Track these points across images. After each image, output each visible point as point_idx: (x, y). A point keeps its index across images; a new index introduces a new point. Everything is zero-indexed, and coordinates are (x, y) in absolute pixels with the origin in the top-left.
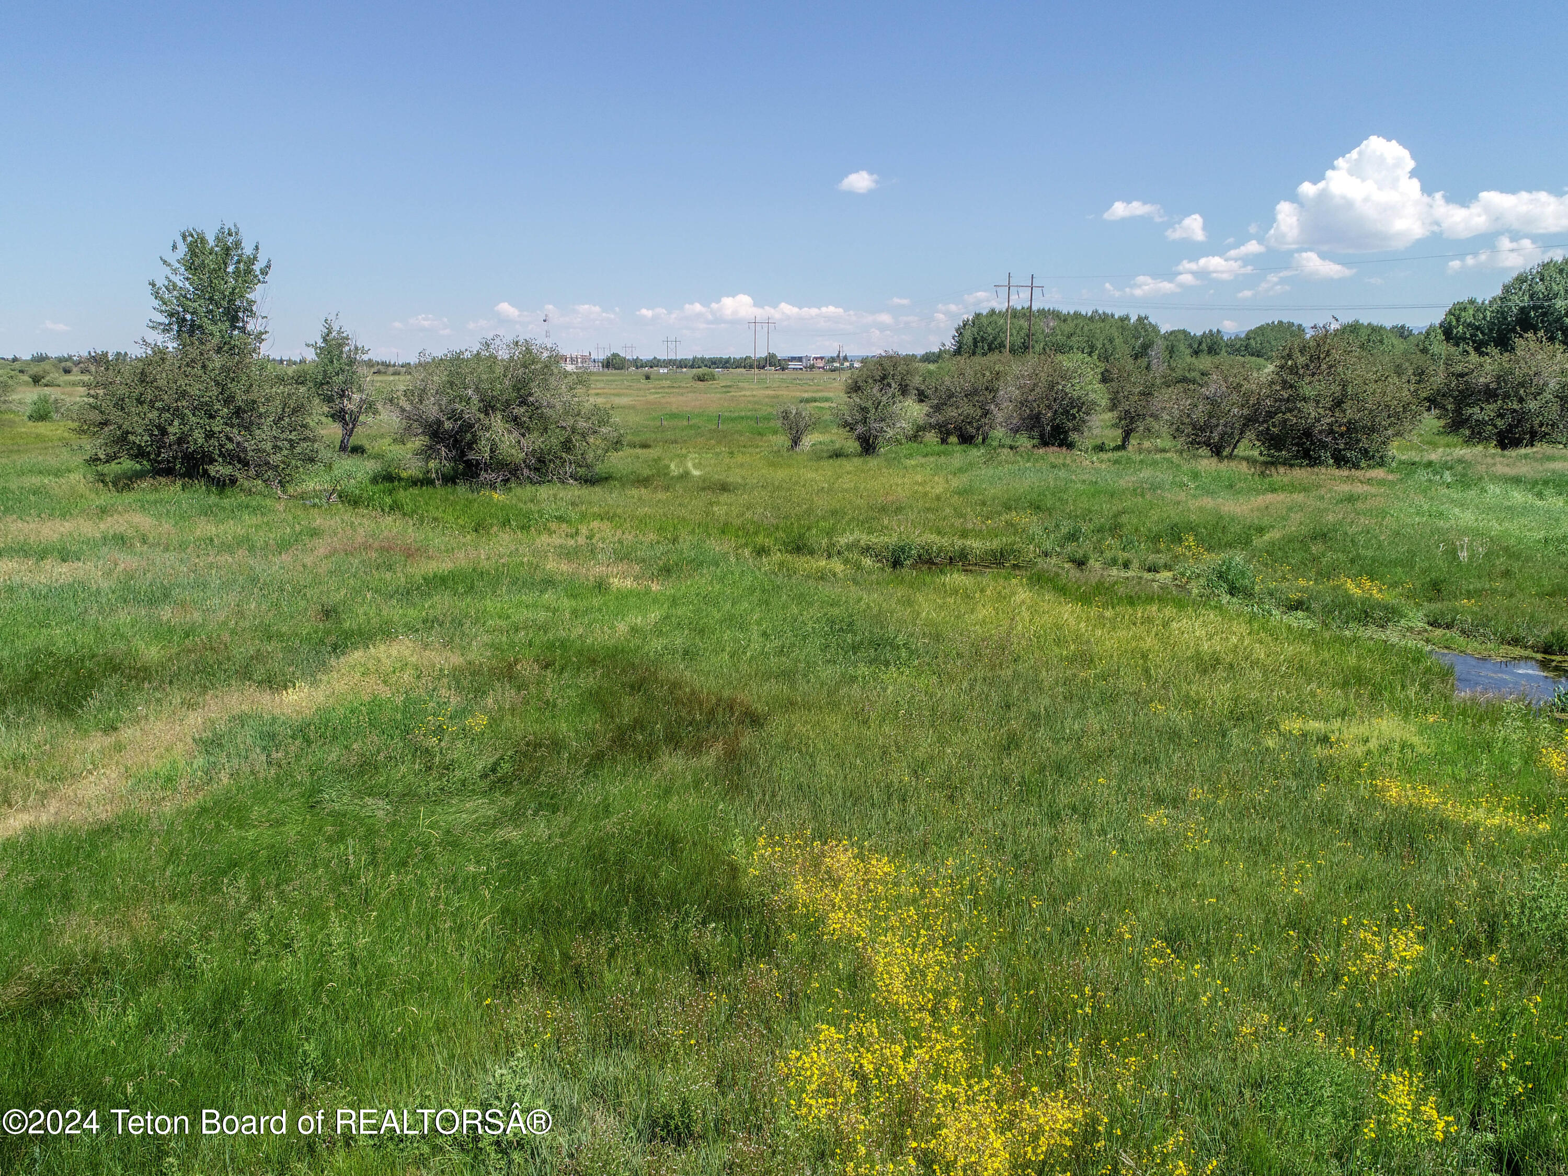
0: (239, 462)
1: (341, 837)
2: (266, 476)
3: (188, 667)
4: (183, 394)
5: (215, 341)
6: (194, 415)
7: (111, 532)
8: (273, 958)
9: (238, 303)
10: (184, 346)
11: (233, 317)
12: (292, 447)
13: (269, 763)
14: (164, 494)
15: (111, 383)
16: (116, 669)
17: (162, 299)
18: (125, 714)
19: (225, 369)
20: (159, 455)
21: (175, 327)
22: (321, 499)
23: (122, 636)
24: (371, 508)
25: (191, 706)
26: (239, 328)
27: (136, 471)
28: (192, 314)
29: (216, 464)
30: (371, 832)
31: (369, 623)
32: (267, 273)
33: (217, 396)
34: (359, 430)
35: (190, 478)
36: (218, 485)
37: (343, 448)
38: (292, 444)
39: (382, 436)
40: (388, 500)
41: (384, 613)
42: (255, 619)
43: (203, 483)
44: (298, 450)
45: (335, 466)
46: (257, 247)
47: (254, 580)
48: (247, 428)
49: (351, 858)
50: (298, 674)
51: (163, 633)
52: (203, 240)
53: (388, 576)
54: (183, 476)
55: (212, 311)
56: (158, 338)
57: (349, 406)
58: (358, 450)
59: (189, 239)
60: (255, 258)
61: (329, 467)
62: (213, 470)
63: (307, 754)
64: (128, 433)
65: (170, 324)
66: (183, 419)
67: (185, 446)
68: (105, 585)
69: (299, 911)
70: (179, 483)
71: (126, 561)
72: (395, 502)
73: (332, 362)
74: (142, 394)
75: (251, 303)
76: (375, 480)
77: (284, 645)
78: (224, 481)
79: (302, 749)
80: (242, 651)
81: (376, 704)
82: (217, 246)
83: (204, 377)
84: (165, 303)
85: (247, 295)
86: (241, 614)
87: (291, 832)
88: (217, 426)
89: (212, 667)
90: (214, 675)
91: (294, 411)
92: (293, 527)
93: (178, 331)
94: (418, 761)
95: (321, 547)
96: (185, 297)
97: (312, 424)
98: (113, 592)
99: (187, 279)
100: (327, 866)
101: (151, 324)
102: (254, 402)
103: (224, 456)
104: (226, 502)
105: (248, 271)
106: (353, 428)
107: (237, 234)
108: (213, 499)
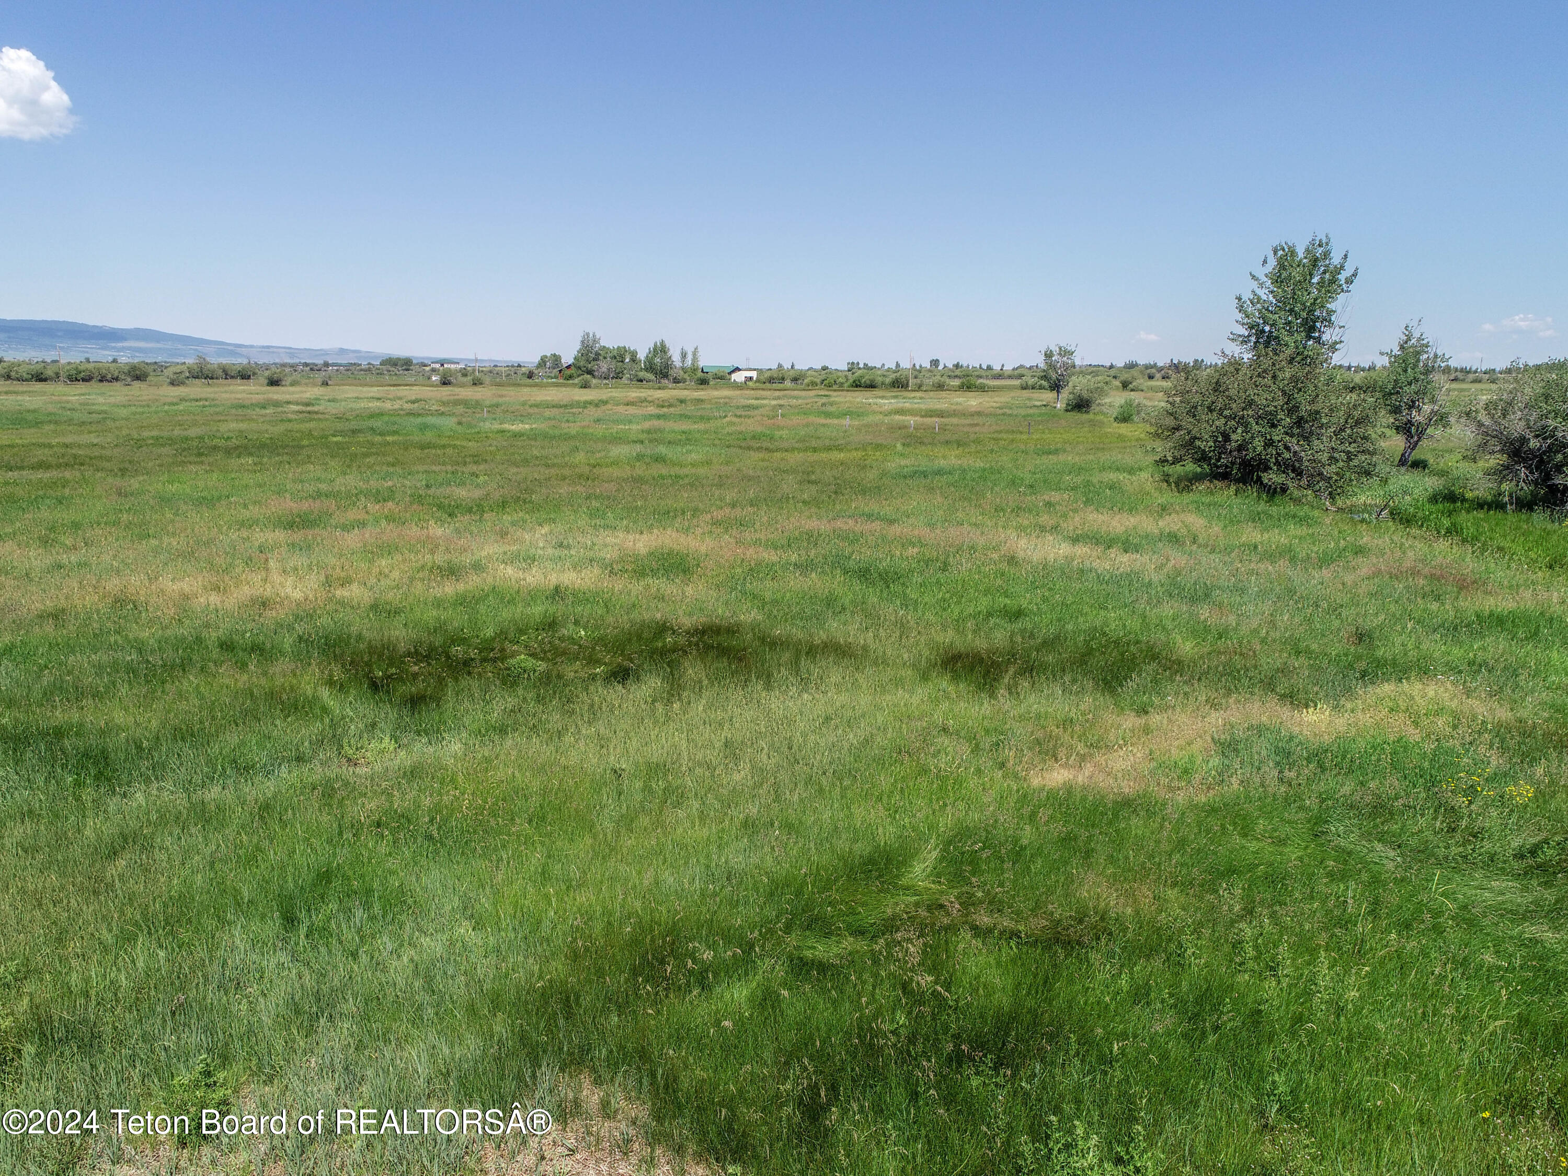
0: (1293, 471)
1: (1343, 876)
2: (1317, 487)
3: (1217, 667)
4: (1250, 403)
5: (1289, 352)
6: (1257, 423)
7: (1167, 530)
8: (1257, 975)
9: (1317, 313)
10: (1259, 357)
11: (1310, 328)
12: (1349, 459)
13: (1281, 780)
14: (1218, 498)
15: (1188, 392)
16: (1155, 657)
17: (1245, 313)
18: (1156, 700)
19: (1295, 379)
20: (1218, 460)
21: (1253, 339)
22: (1370, 514)
23: (1164, 628)
24: (1424, 529)
25: (1215, 706)
26: (1314, 338)
27: (1196, 473)
28: (1272, 326)
29: (1271, 472)
30: (1376, 881)
31: (1405, 654)
32: (1352, 282)
33: (1282, 406)
34: (1424, 443)
35: (1244, 484)
36: (1268, 492)
37: (1402, 462)
38: (1350, 456)
39: (1451, 451)
40: (1446, 522)
41: (1424, 647)
42: (1286, 632)
43: (1254, 490)
44: (1355, 462)
45: (1392, 480)
46: (1346, 256)
47: (1291, 592)
48: (1306, 438)
49: (1350, 901)
50: (1321, 695)
51: (1199, 631)
52: (1293, 253)
53: (1434, 606)
54: (1238, 481)
55: (1290, 322)
56: (1235, 350)
57: (1417, 417)
58: (1420, 465)
59: (1280, 253)
60: (1342, 267)
61: (1385, 481)
62: (1266, 477)
63: (1319, 780)
64: (1195, 438)
65: (1249, 336)
66: (1246, 427)
67: (1244, 453)
68: (1155, 578)
69: (1288, 938)
70: (1233, 488)
71: (1177, 559)
72: (1454, 524)
73: (1405, 371)
74: (1213, 403)
75: (1330, 312)
76: (1434, 499)
77: (1312, 662)
78: (1275, 489)
79: (1315, 774)
80: (1270, 661)
81: (1402, 745)
82: (1305, 258)
83: (1273, 387)
84: (1247, 316)
85: (1328, 305)
86: (1273, 624)
87: (1293, 853)
88: (1277, 435)
89: (1239, 672)
90: (1239, 681)
91: (1358, 423)
92: (1337, 543)
93: (1255, 343)
94: (1440, 818)
95: (1364, 566)
96: (1267, 310)
97: (1373, 436)
98: (1162, 585)
99: (1272, 292)
100: (1324, 902)
101: (1231, 336)
102: (1317, 412)
103: (1279, 465)
104: (1274, 510)
105: (1333, 281)
106: (1418, 441)
107: (1327, 244)
108: (1262, 506)
